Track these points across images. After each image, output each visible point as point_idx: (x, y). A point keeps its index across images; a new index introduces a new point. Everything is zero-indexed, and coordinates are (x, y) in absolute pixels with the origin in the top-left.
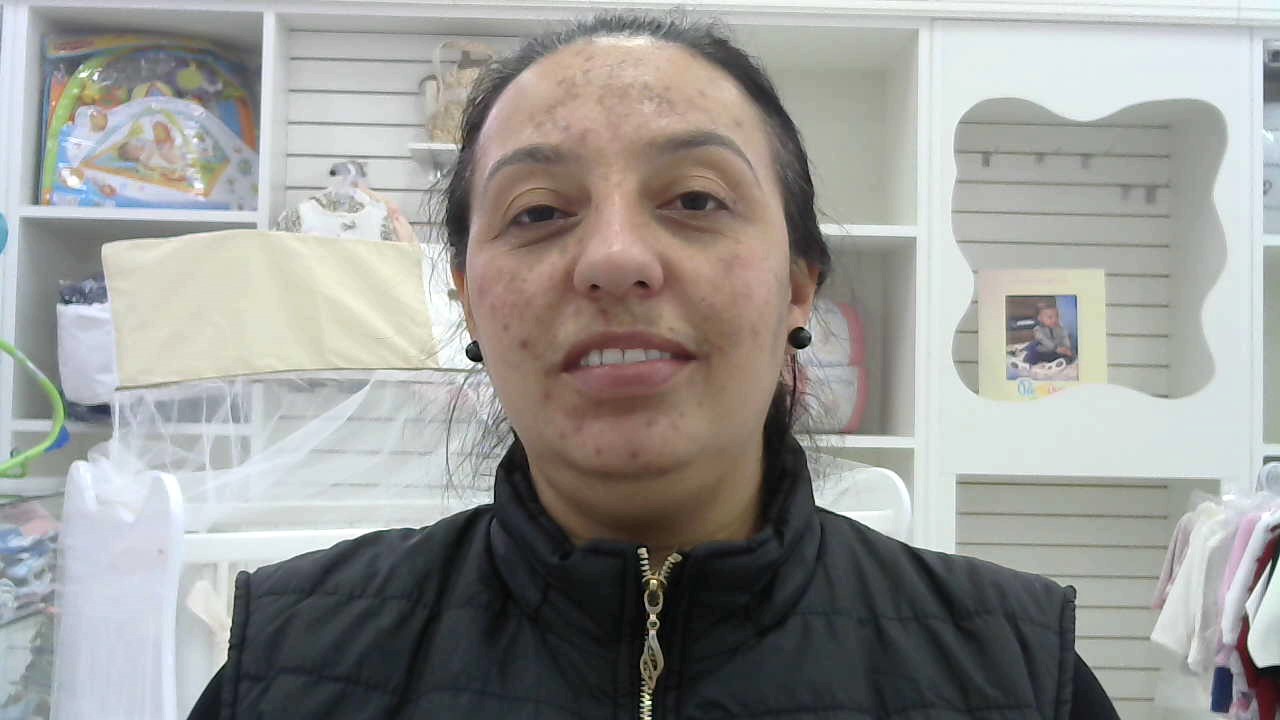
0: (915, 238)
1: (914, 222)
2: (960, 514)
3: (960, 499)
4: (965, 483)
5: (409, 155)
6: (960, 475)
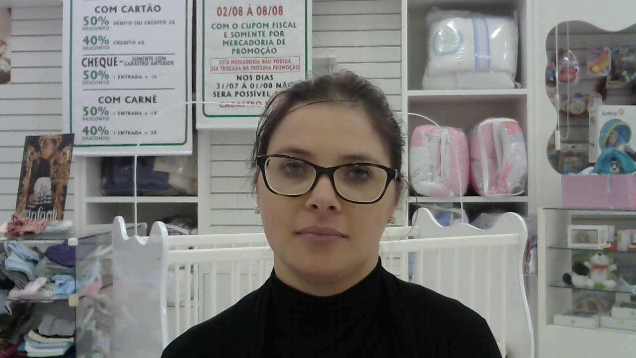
0: (526, 95)
1: (526, 87)
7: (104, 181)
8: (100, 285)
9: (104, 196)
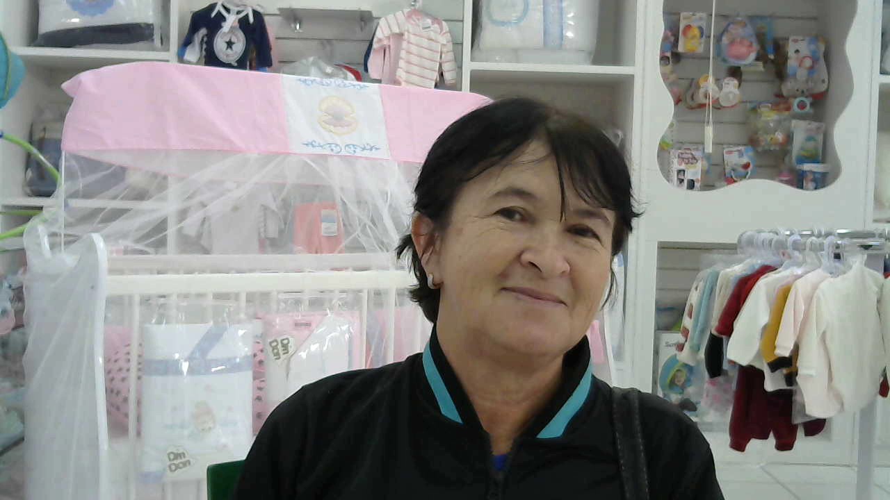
0: (632, 76)
1: (633, 64)
2: (660, 269)
3: (661, 258)
4: (664, 248)
5: (278, 12)
6: (661, 242)
7: (30, 173)
8: (12, 324)
9: (29, 196)
